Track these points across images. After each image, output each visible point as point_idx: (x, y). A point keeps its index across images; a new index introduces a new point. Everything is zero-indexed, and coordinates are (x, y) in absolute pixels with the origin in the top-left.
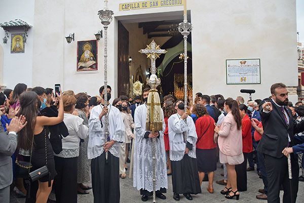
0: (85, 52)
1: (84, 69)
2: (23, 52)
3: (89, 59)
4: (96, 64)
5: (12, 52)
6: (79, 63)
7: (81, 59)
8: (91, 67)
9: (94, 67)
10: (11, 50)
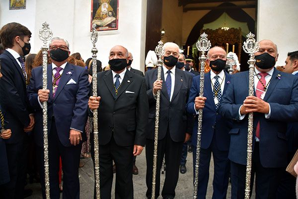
0: (102, 6)
1: (100, 28)
2: (24, 7)
3: (107, 15)
4: (116, 22)
5: (11, 8)
6: (94, 21)
7: (96, 15)
8: (109, 25)
9: (113, 26)
10: (10, 5)
